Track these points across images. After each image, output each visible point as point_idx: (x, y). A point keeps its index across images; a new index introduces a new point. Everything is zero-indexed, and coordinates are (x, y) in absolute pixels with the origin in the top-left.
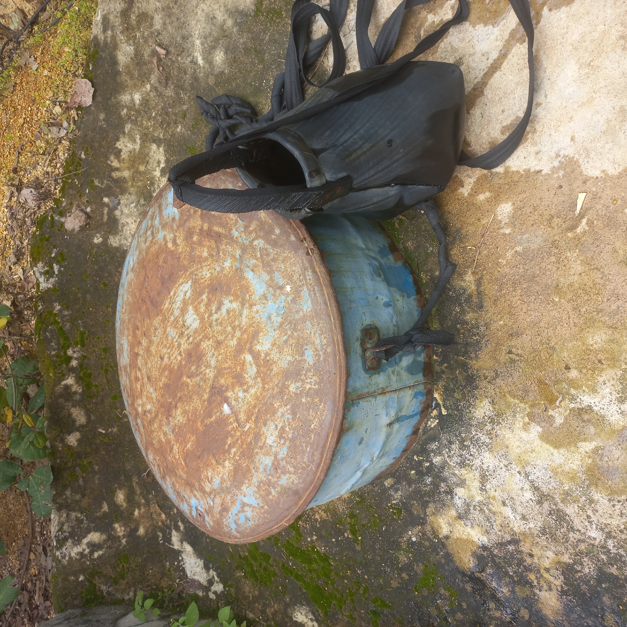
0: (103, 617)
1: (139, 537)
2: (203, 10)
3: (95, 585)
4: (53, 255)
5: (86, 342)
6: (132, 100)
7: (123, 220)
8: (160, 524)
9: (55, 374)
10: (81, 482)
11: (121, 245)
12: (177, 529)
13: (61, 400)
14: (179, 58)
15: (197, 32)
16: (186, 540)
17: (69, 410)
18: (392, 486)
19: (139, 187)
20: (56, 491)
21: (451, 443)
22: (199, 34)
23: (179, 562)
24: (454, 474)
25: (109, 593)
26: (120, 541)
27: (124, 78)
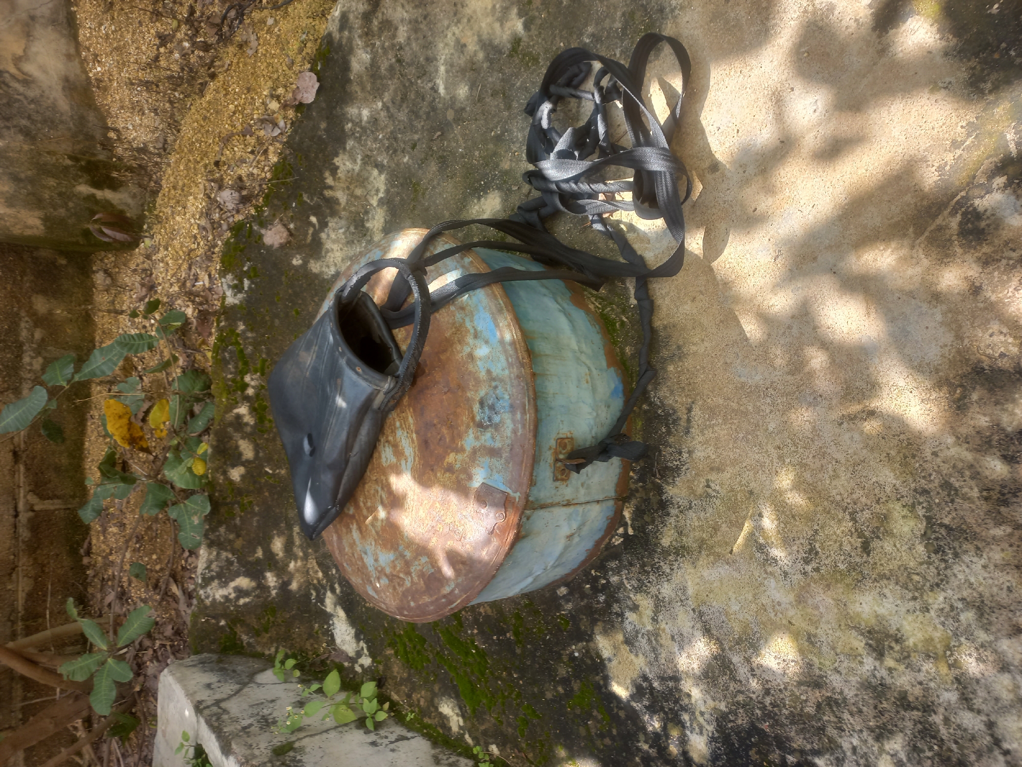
0: (239, 668)
1: (290, 591)
2: (454, 34)
3: (236, 633)
4: (245, 269)
5: (266, 370)
6: (360, 115)
7: (329, 245)
8: (315, 582)
9: (228, 399)
10: (238, 521)
11: (322, 273)
12: (333, 590)
13: (230, 429)
14: (419, 81)
15: (443, 57)
16: (340, 604)
17: (237, 441)
18: (564, 596)
19: (351, 212)
20: (210, 525)
21: (631, 565)
22: (445, 60)
23: (329, 625)
24: (630, 598)
25: (249, 644)
26: (269, 592)
27: (355, 88)
